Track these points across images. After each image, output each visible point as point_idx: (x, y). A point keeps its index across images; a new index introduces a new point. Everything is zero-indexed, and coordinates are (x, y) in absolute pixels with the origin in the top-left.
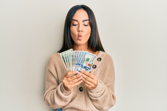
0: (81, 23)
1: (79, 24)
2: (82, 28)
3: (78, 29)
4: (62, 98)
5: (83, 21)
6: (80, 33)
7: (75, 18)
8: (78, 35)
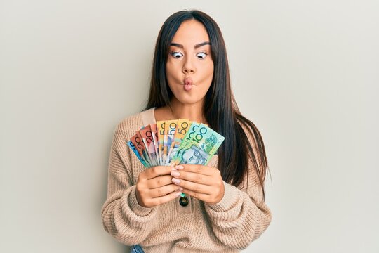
0: (192, 53)
1: (186, 53)
2: (193, 62)
3: (184, 66)
4: (131, 221)
5: (196, 47)
6: (187, 77)
7: (177, 40)
8: (184, 81)
